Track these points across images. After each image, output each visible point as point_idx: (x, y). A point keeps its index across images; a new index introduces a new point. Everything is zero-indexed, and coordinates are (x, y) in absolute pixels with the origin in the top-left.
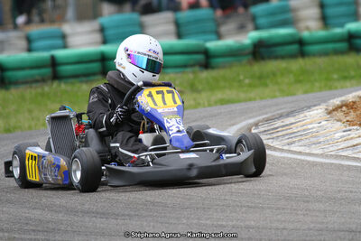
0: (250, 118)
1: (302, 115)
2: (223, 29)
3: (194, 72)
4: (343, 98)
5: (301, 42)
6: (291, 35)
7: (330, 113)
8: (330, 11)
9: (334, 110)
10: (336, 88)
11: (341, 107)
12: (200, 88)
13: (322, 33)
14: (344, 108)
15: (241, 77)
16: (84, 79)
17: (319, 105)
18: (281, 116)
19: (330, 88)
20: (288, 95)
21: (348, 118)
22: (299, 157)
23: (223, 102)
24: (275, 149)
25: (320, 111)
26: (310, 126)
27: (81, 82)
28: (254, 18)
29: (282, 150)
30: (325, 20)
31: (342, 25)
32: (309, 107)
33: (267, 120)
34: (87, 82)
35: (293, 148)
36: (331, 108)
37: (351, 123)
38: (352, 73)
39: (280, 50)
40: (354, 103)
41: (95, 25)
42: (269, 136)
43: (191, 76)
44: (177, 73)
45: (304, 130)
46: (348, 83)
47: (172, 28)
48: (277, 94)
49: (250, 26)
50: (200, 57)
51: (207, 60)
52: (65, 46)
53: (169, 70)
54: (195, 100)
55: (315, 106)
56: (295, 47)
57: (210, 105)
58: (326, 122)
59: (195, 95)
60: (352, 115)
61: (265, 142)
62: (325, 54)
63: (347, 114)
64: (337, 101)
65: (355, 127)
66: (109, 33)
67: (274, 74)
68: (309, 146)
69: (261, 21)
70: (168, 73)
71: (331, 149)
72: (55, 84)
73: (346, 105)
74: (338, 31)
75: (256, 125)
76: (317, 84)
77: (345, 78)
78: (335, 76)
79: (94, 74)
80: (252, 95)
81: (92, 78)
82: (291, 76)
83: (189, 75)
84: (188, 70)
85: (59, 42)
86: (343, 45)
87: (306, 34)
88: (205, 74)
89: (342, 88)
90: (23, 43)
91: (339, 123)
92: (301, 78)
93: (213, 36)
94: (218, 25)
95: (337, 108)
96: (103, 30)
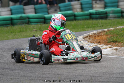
2: (50, 11)
3: (40, 24)
4: (88, 34)
5: (75, 16)
6: (71, 13)
8: (84, 6)
9: (85, 37)
10: (86, 31)
11: (88, 37)
12: (42, 29)
13: (81, 13)
14: (89, 37)
17: (81, 36)
19: (84, 30)
21: (90, 40)
25: (81, 38)
27: (4, 27)
28: (60, 8)
30: (82, 9)
31: (88, 11)
34: (6, 27)
36: (84, 37)
37: (91, 42)
38: (91, 26)
40: (92, 35)
41: (9, 9)
43: (40, 26)
44: (35, 25)
46: (89, 29)
47: (33, 10)
49: (58, 10)
50: (43, 20)
51: (45, 21)
53: (33, 24)
54: (41, 33)
55: (79, 36)
56: (73, 17)
58: (83, 41)
60: (91, 39)
62: (83, 19)
63: (89, 39)
64: (86, 35)
65: (92, 43)
66: (13, 11)
69: (62, 9)
70: (32, 25)
73: (89, 36)
74: (86, 12)
76: (80, 29)
77: (89, 27)
78: (85, 27)
79: (8, 24)
81: (7, 26)
82: (71, 26)
84: (39, 24)
86: (88, 17)
87: (76, 13)
88: (44, 25)
89: (87, 30)
91: (87, 42)
92: (74, 27)
93: (47, 13)
94: (48, 10)
95: (87, 37)
96: (11, 11)
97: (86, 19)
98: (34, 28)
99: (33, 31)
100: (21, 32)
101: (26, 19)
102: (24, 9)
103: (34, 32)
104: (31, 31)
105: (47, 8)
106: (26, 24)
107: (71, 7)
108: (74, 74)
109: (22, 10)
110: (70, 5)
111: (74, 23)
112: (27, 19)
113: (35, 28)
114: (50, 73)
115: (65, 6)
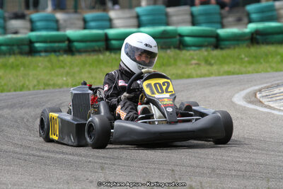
0: (255, 85)
3: (206, 51)
6: (279, 27)
12: (213, 62)
15: (243, 56)
18: (278, 86)
20: (276, 71)
23: (228, 73)
24: (275, 109)
28: (248, 14)
33: (268, 88)
39: (270, 38)
42: (270, 100)
43: (206, 53)
44: (195, 50)
48: (269, 70)
49: (246, 20)
50: (213, 40)
51: (217, 43)
52: (111, 27)
53: (189, 48)
54: (208, 70)
57: (219, 75)
59: (208, 67)
66: (144, 18)
67: (267, 55)
69: (254, 16)
70: (188, 50)
75: (260, 91)
80: (250, 69)
82: (279, 57)
83: (204, 52)
84: (204, 49)
85: (107, 23)
88: (216, 53)
90: (81, 23)
93: (219, 25)
94: (222, 18)
96: (138, 17)
98: (193, 58)
99: (192, 64)
100: (163, 65)
101: (175, 37)
102: (167, 15)
103: (194, 66)
104: (187, 64)
105: (220, 14)
106: (175, 48)
107: (275, 13)
109: (164, 17)
110: (272, 9)
112: (178, 38)
113: (196, 57)
114: (241, 160)
115: (261, 11)
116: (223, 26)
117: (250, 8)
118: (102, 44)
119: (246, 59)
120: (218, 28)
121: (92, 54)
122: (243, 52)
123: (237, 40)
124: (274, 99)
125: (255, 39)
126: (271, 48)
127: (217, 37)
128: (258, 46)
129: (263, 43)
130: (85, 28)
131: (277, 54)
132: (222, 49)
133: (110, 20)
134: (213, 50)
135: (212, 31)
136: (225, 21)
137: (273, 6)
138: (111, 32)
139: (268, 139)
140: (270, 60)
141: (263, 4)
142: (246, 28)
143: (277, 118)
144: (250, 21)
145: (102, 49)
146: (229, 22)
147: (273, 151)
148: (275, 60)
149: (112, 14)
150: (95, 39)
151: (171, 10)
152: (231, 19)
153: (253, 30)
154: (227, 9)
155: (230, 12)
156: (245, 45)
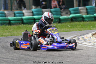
0: (73, 35)
1: (86, 35)
3: (56, 24)
5: (83, 18)
6: (80, 16)
7: (93, 35)
9: (94, 35)
12: (58, 27)
15: (68, 26)
16: (29, 24)
18: (81, 35)
20: (80, 31)
22: (86, 46)
23: (64, 31)
24: (79, 43)
25: (90, 35)
26: (88, 38)
27: (29, 25)
28: (70, 11)
29: (81, 44)
30: (87, 13)
31: (93, 14)
32: (87, 34)
33: (77, 36)
35: (84, 43)
42: (78, 40)
45: (87, 39)
48: (77, 30)
49: (69, 13)
50: (58, 20)
51: (60, 21)
52: (23, 16)
55: (89, 33)
56: (81, 19)
58: (92, 38)
61: (77, 41)
68: (88, 43)
69: (72, 12)
71: (93, 44)
72: (23, 25)
75: (74, 37)
77: (94, 27)
78: (91, 26)
80: (71, 30)
81: (31, 24)
82: (80, 26)
86: (93, 19)
88: (59, 24)
89: (93, 29)
90: (13, 15)
91: (95, 38)
92: (83, 26)
93: (60, 15)
94: (61, 13)
95: (94, 34)
96: (33, 12)
97: (92, 21)
105: (60, 11)
107: (79, 11)
108: (87, 62)
109: (41, 12)
110: (78, 10)
111: (82, 23)
114: (68, 61)
115: (74, 10)
116: (61, 16)
117: (70, 9)
118: (21, 21)
119: (69, 26)
120: (60, 16)
121: (17, 25)
122: (68, 24)
123: (66, 20)
124: (79, 40)
125: (73, 20)
126: (78, 23)
127: (60, 19)
128: (73, 22)
129: (75, 21)
130: (15, 16)
131: (80, 25)
132: (61, 23)
133: (23, 13)
134: (58, 23)
135: (58, 17)
136: (62, 14)
137: (78, 9)
138: (24, 17)
139: (77, 54)
140: (78, 27)
141: (75, 8)
142: (69, 16)
143: (81, 47)
144: (71, 14)
145: (20, 23)
146: (63, 14)
147: (79, 57)
148: (79, 27)
149: (24, 11)
150: (18, 20)
151: (43, 10)
152: (64, 13)
153: (72, 17)
154: (63, 10)
155: (64, 11)
156: (69, 22)
